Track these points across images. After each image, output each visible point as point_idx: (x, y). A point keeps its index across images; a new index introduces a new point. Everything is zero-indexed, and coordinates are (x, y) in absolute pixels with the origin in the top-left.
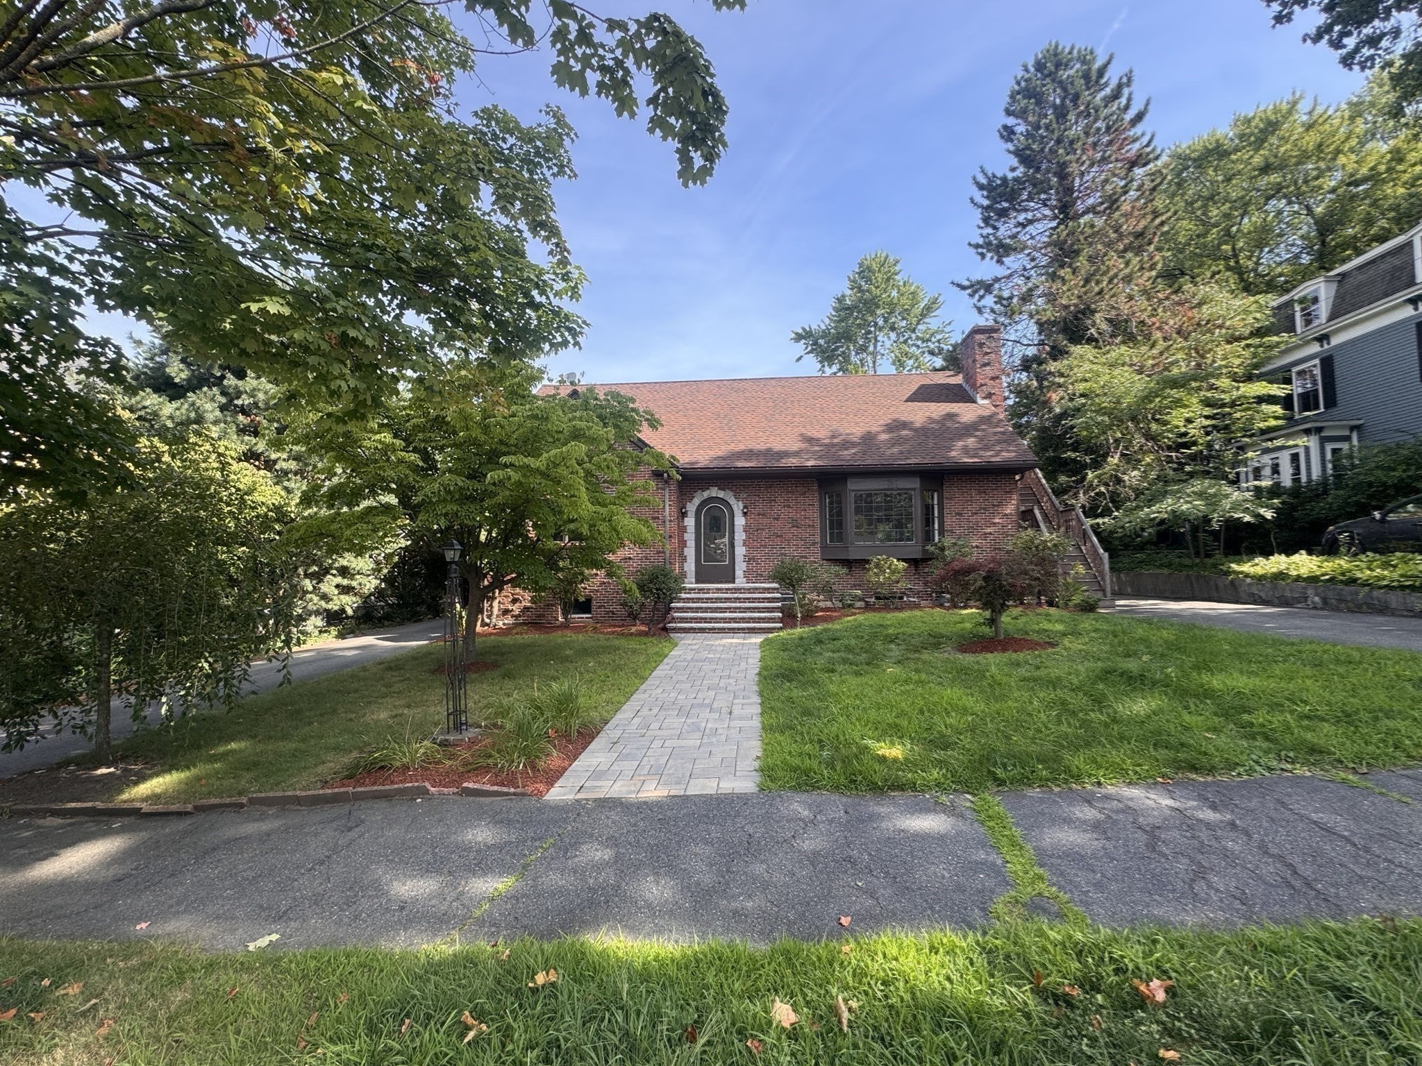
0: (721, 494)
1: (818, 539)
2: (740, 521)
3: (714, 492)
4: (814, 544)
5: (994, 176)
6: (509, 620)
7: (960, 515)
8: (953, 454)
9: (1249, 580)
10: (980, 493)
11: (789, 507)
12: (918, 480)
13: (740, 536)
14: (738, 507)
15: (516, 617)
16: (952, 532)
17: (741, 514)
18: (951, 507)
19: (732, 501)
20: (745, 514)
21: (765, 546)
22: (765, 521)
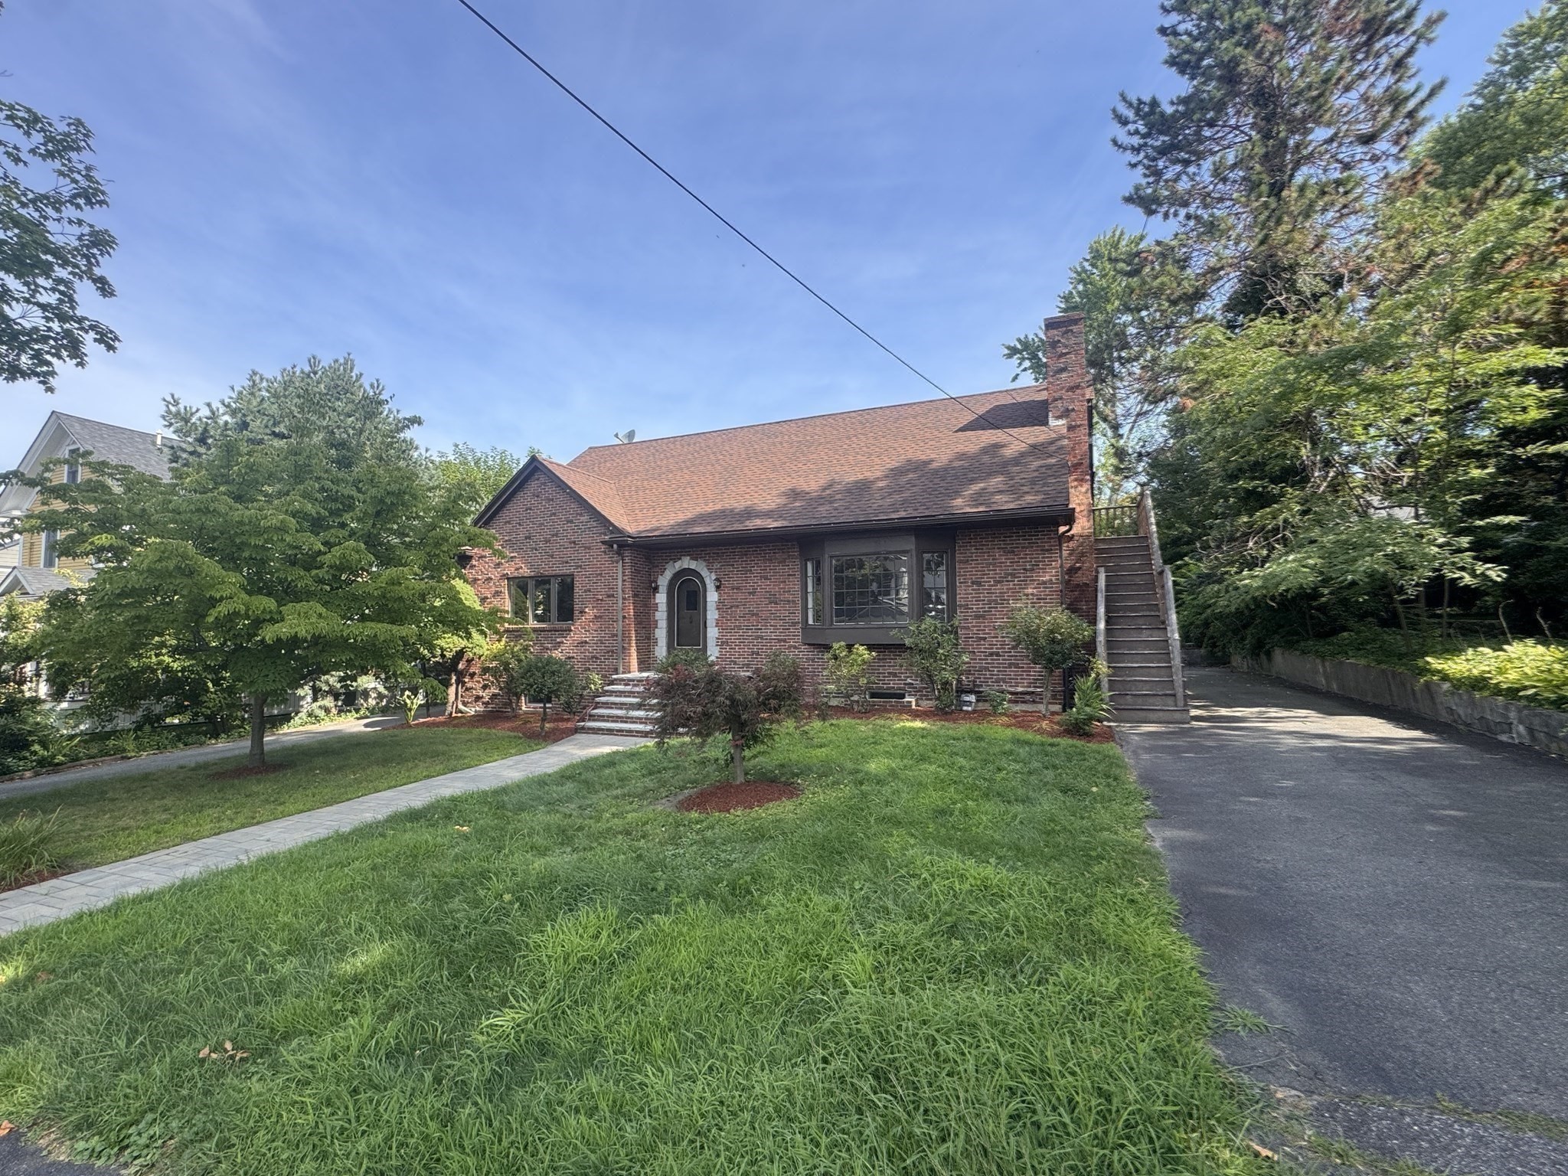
0: (693, 565)
1: (799, 618)
2: (712, 597)
3: (686, 563)
4: (794, 624)
5: (1140, 102)
6: (480, 708)
7: (979, 584)
8: (959, 502)
9: (1446, 686)
10: (1006, 552)
11: (766, 578)
12: (913, 539)
13: (712, 615)
14: (710, 580)
15: (486, 704)
16: (966, 607)
17: (714, 589)
18: (966, 572)
19: (704, 573)
20: (718, 588)
21: (739, 628)
22: (740, 596)
